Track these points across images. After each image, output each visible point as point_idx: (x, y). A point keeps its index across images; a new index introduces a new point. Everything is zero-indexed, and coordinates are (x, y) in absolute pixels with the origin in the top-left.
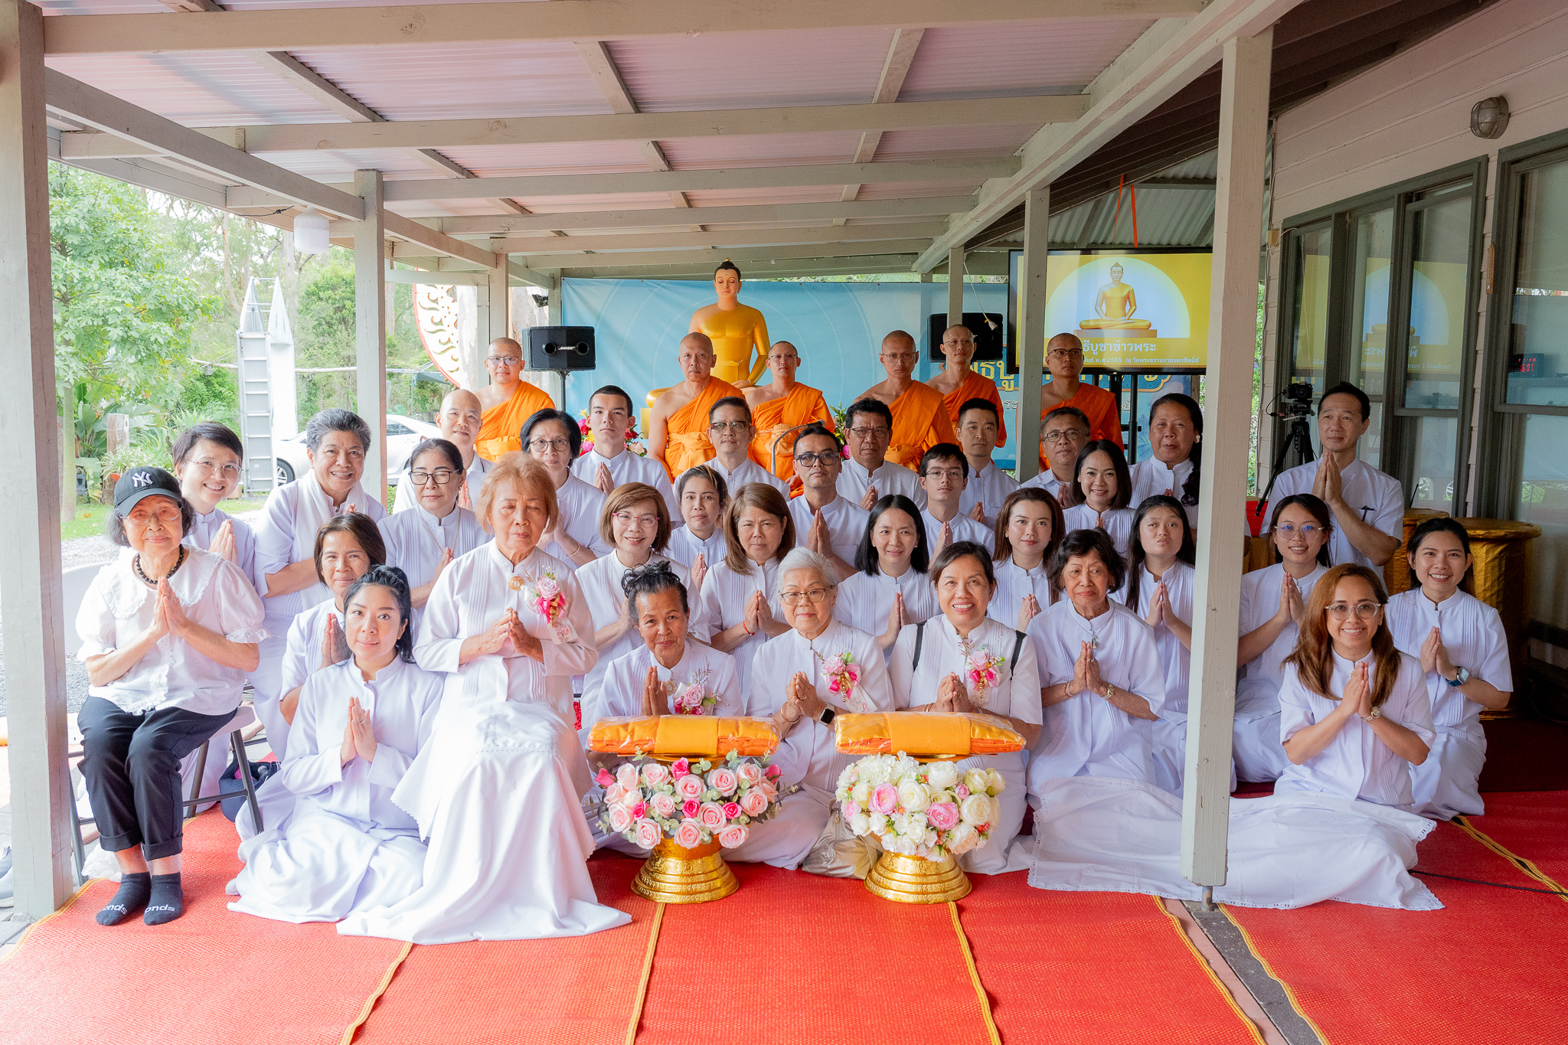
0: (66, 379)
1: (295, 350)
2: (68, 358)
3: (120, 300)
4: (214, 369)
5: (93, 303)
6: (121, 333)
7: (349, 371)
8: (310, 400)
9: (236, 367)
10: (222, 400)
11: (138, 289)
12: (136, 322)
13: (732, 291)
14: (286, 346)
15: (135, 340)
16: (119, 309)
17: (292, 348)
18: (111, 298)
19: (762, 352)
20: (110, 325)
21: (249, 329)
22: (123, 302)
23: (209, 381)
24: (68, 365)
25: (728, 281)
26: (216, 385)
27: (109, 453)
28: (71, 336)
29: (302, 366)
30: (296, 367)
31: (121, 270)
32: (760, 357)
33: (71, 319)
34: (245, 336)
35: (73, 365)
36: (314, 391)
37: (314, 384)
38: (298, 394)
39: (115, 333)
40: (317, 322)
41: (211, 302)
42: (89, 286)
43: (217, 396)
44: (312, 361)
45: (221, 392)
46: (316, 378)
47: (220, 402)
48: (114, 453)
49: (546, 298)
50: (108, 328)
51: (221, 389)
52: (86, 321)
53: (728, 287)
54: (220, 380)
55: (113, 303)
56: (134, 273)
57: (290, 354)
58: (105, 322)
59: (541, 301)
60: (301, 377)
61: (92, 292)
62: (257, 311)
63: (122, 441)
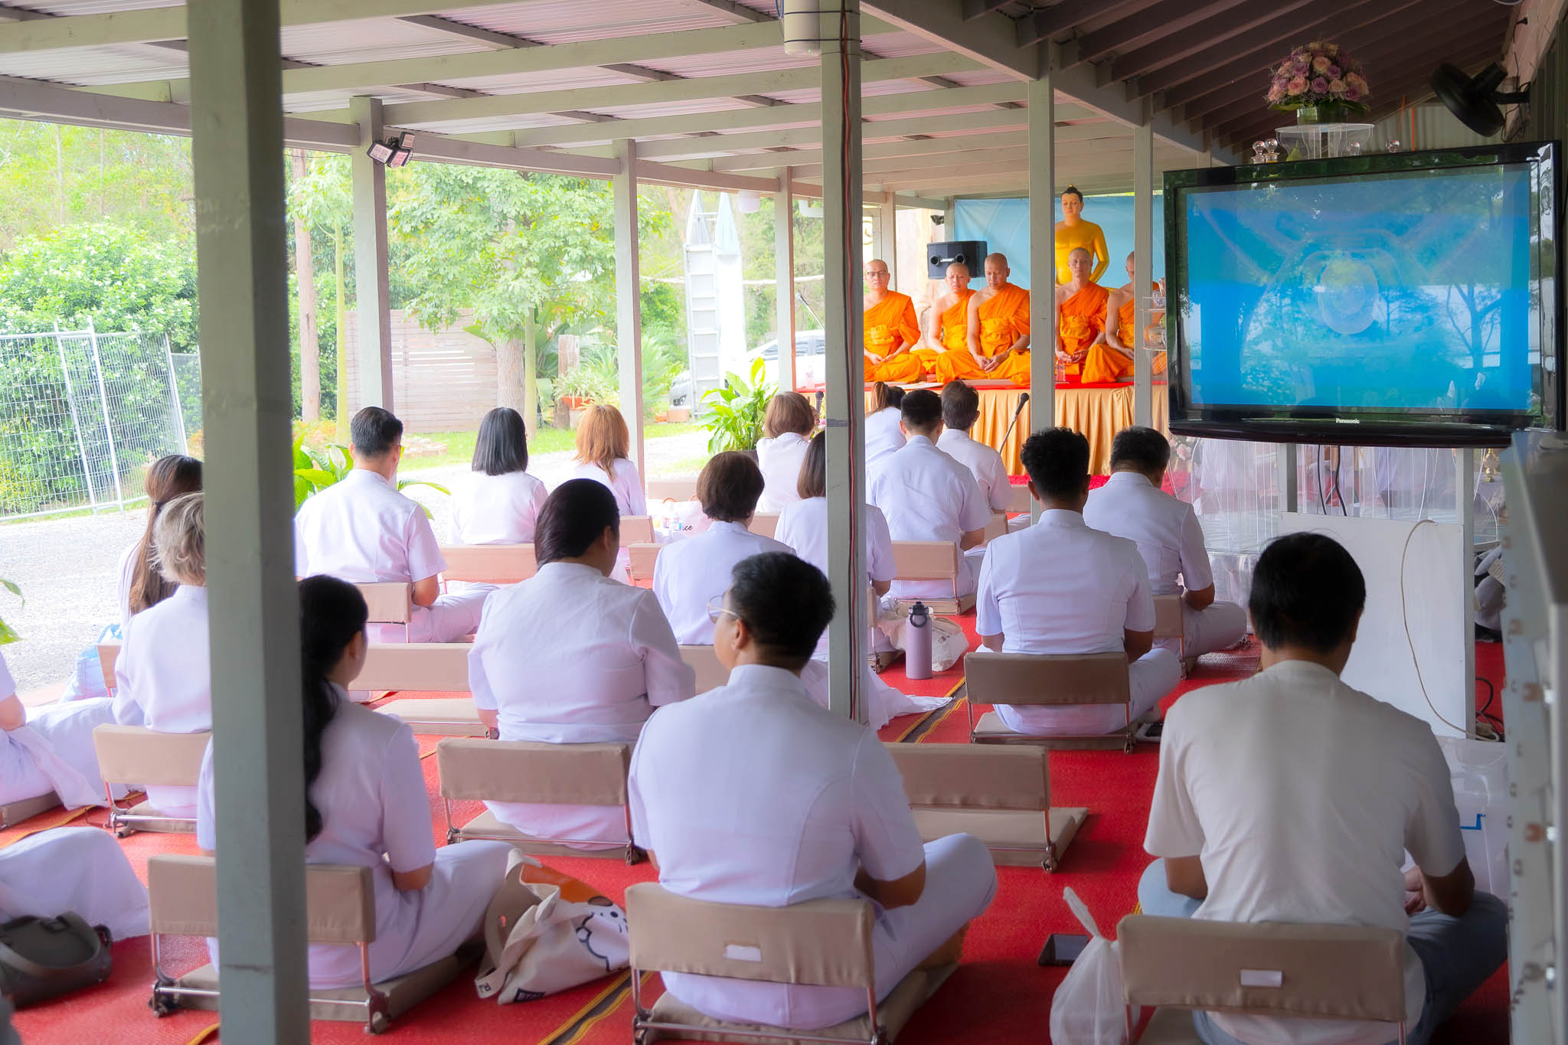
0: (532, 300)
1: (743, 259)
2: (533, 280)
3: (579, 220)
4: (656, 285)
5: (555, 225)
6: (580, 253)
7: (804, 283)
8: (760, 317)
9: (682, 282)
10: (665, 319)
11: (595, 210)
12: (593, 241)
13: (1075, 210)
14: (734, 257)
15: (593, 258)
16: (579, 230)
17: (739, 259)
18: (570, 220)
19: (1101, 259)
20: (570, 246)
21: (695, 241)
22: (582, 223)
23: (650, 299)
24: (533, 287)
25: (1071, 203)
26: (658, 304)
27: (561, 375)
28: (535, 259)
29: (750, 278)
30: (744, 279)
31: (579, 191)
32: (1099, 262)
33: (535, 242)
34: (691, 249)
35: (538, 286)
36: (764, 306)
37: (764, 299)
38: (747, 310)
39: (576, 253)
40: (766, 226)
41: (661, 218)
42: (550, 210)
43: (659, 315)
44: (763, 272)
45: (663, 310)
46: (766, 291)
47: (662, 322)
48: (566, 375)
49: (942, 218)
50: (569, 249)
51: (664, 307)
52: (550, 242)
53: (1071, 208)
54: (662, 297)
55: (572, 225)
56: (592, 194)
57: (738, 264)
58: (566, 243)
59: (937, 220)
60: (751, 291)
61: (554, 215)
62: (702, 220)
63: (572, 364)
